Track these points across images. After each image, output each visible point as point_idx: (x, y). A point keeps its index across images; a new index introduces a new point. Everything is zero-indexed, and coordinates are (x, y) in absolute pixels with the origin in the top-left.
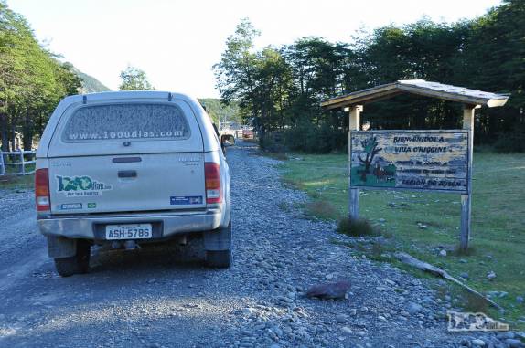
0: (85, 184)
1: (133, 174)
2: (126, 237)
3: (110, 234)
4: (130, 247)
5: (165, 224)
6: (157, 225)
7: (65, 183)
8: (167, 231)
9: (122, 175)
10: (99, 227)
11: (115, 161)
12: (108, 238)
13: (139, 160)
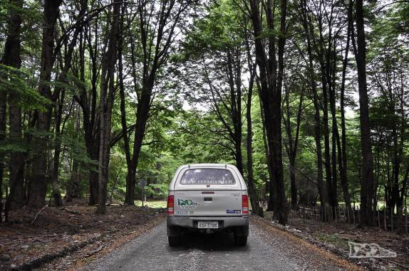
0: (189, 203)
1: (210, 199)
2: (207, 227)
3: (200, 226)
4: (208, 232)
5: (225, 222)
6: (221, 222)
7: (181, 202)
8: (226, 225)
9: (206, 199)
10: (195, 222)
11: (203, 193)
12: (199, 227)
13: (213, 193)
